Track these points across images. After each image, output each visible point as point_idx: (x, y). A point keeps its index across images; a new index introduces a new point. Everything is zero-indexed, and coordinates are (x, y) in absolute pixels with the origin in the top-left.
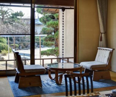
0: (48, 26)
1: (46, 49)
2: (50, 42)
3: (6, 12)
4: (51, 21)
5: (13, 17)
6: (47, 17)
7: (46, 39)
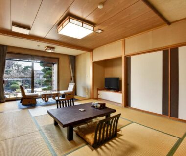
0: (47, 74)
1: (46, 87)
2: (48, 83)
3: (20, 66)
4: (49, 71)
5: (25, 69)
6: (46, 69)
7: (46, 81)
